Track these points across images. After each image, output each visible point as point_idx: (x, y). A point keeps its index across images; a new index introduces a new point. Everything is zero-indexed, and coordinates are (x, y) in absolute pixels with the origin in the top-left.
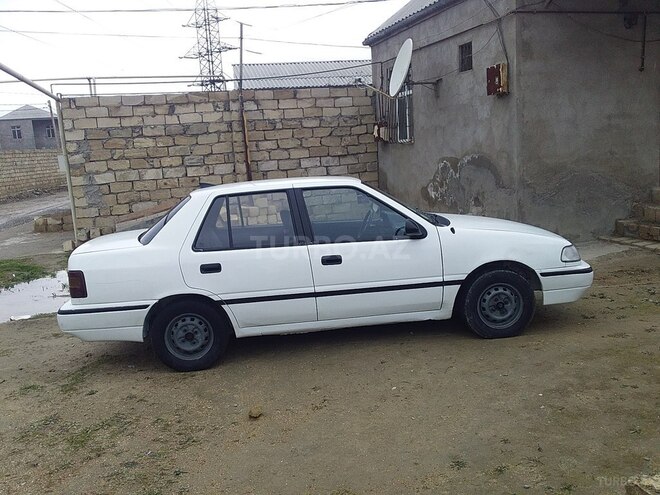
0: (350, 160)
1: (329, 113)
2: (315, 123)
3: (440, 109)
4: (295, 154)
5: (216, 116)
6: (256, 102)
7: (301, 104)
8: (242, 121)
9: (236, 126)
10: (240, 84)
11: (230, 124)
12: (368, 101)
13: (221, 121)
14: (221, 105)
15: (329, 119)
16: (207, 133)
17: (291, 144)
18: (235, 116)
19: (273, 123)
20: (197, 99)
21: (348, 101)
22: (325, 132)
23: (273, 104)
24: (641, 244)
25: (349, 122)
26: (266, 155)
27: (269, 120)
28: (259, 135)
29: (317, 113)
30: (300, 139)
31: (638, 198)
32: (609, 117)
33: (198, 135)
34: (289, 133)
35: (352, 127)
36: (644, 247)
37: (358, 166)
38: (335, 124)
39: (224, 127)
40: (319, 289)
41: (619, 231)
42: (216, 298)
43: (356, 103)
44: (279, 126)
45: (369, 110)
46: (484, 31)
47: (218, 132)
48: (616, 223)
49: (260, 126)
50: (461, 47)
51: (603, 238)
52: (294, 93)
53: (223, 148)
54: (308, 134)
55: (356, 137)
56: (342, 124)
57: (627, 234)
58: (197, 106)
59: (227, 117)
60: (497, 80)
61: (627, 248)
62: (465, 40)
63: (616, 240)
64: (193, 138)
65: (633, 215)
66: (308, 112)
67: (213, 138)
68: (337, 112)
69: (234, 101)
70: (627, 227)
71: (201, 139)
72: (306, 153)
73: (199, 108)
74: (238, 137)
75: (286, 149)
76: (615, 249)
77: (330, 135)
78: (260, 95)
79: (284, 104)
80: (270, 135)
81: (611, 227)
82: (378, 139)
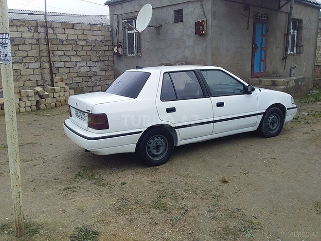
0: (101, 64)
1: (91, 38)
2: (83, 43)
3: (161, 40)
4: (74, 59)
5: (30, 35)
6: (52, 28)
7: (76, 32)
8: (47, 39)
9: (43, 41)
10: (45, 17)
11: (38, 40)
12: (109, 34)
13: (33, 38)
14: (33, 28)
15: (90, 41)
16: (25, 44)
17: (72, 53)
18: (42, 35)
19: (62, 41)
20: (18, 23)
21: (99, 33)
22: (88, 48)
23: (62, 31)
25: (101, 44)
26: (58, 58)
27: (60, 39)
28: (55, 47)
29: (84, 37)
30: (76, 51)
33: (19, 45)
34: (70, 47)
35: (101, 46)
37: (105, 67)
38: (93, 44)
39: (34, 41)
40: (215, 119)
42: (173, 126)
43: (103, 34)
44: (65, 43)
45: (109, 39)
46: (191, 5)
47: (31, 44)
49: (55, 42)
50: (175, 11)
52: (73, 26)
53: (34, 53)
54: (80, 48)
55: (103, 52)
56: (97, 44)
58: (18, 28)
59: (36, 36)
60: (201, 27)
62: (179, 7)
64: (16, 47)
66: (80, 37)
67: (28, 47)
68: (94, 38)
69: (42, 27)
71: (21, 47)
72: (79, 59)
73: (20, 29)
74: (44, 48)
75: (69, 56)
77: (91, 50)
78: (54, 25)
79: (68, 31)
80: (60, 47)
82: (118, 53)
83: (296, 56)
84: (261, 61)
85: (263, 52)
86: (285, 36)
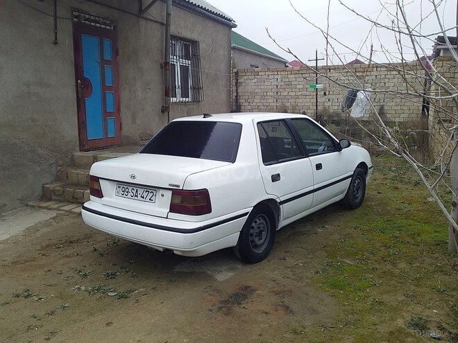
24: (67, 208)
31: (61, 162)
32: (28, 85)
36: (70, 212)
40: (316, 187)
41: (46, 196)
42: (278, 200)
48: (43, 187)
51: (31, 203)
57: (54, 197)
61: (53, 214)
63: (44, 205)
65: (58, 179)
70: (54, 191)
76: (42, 216)
81: (39, 191)
83: (191, 107)
84: (106, 114)
85: (110, 97)
86: (162, 68)
